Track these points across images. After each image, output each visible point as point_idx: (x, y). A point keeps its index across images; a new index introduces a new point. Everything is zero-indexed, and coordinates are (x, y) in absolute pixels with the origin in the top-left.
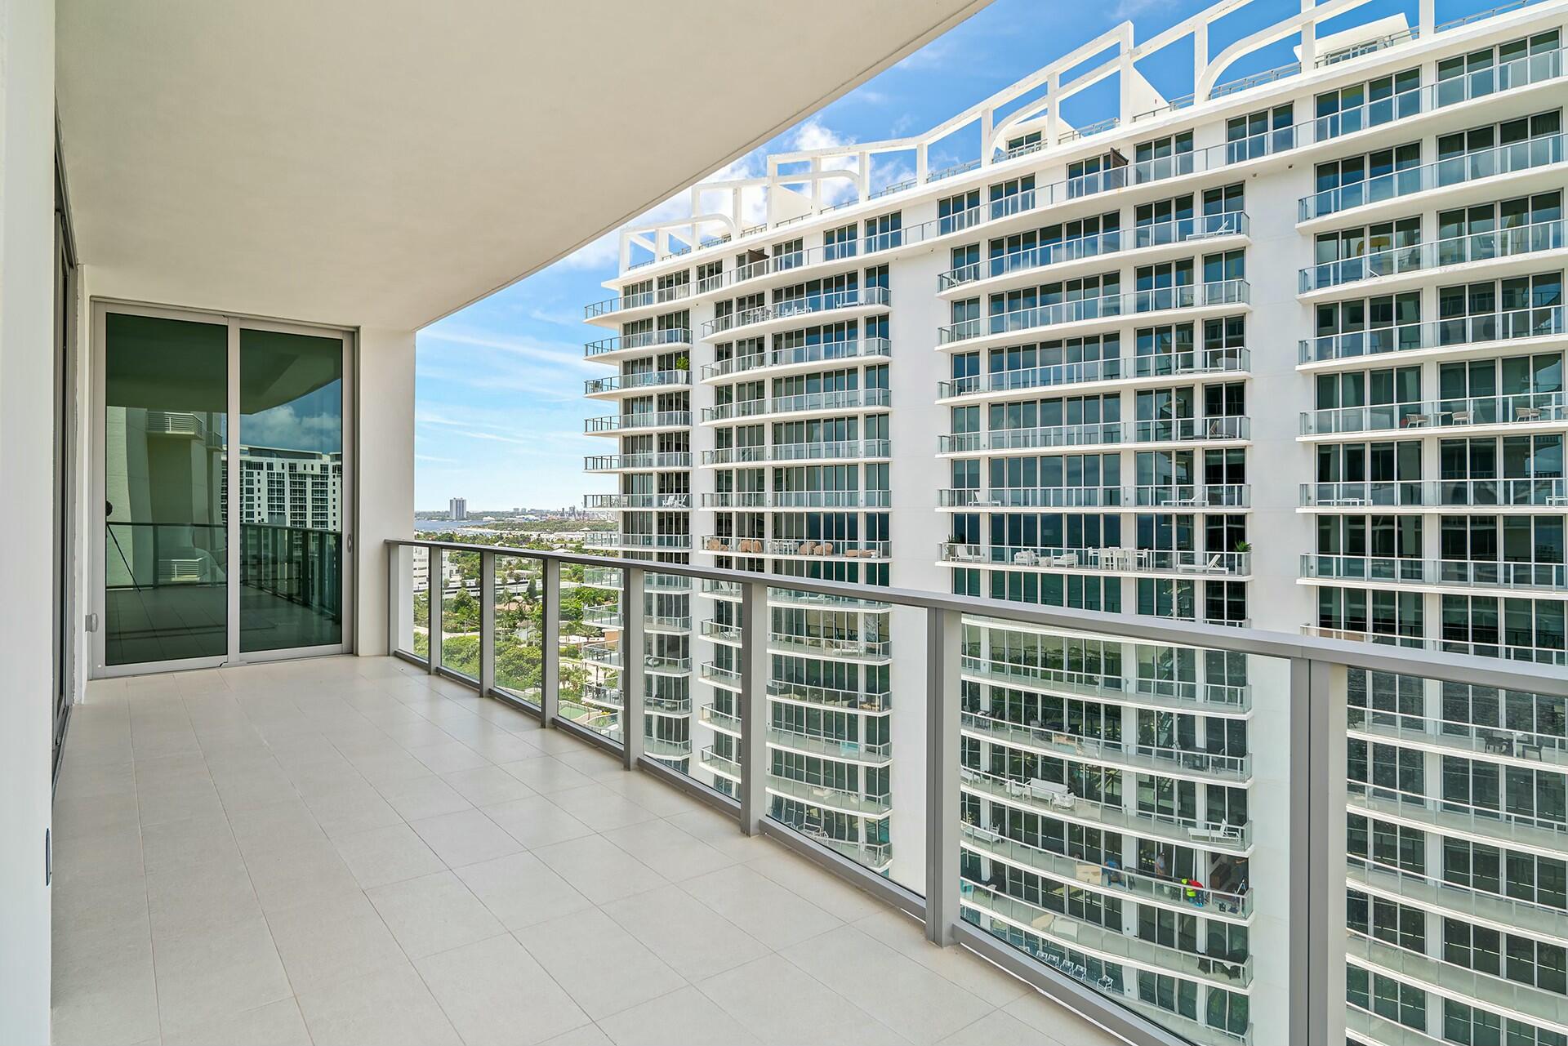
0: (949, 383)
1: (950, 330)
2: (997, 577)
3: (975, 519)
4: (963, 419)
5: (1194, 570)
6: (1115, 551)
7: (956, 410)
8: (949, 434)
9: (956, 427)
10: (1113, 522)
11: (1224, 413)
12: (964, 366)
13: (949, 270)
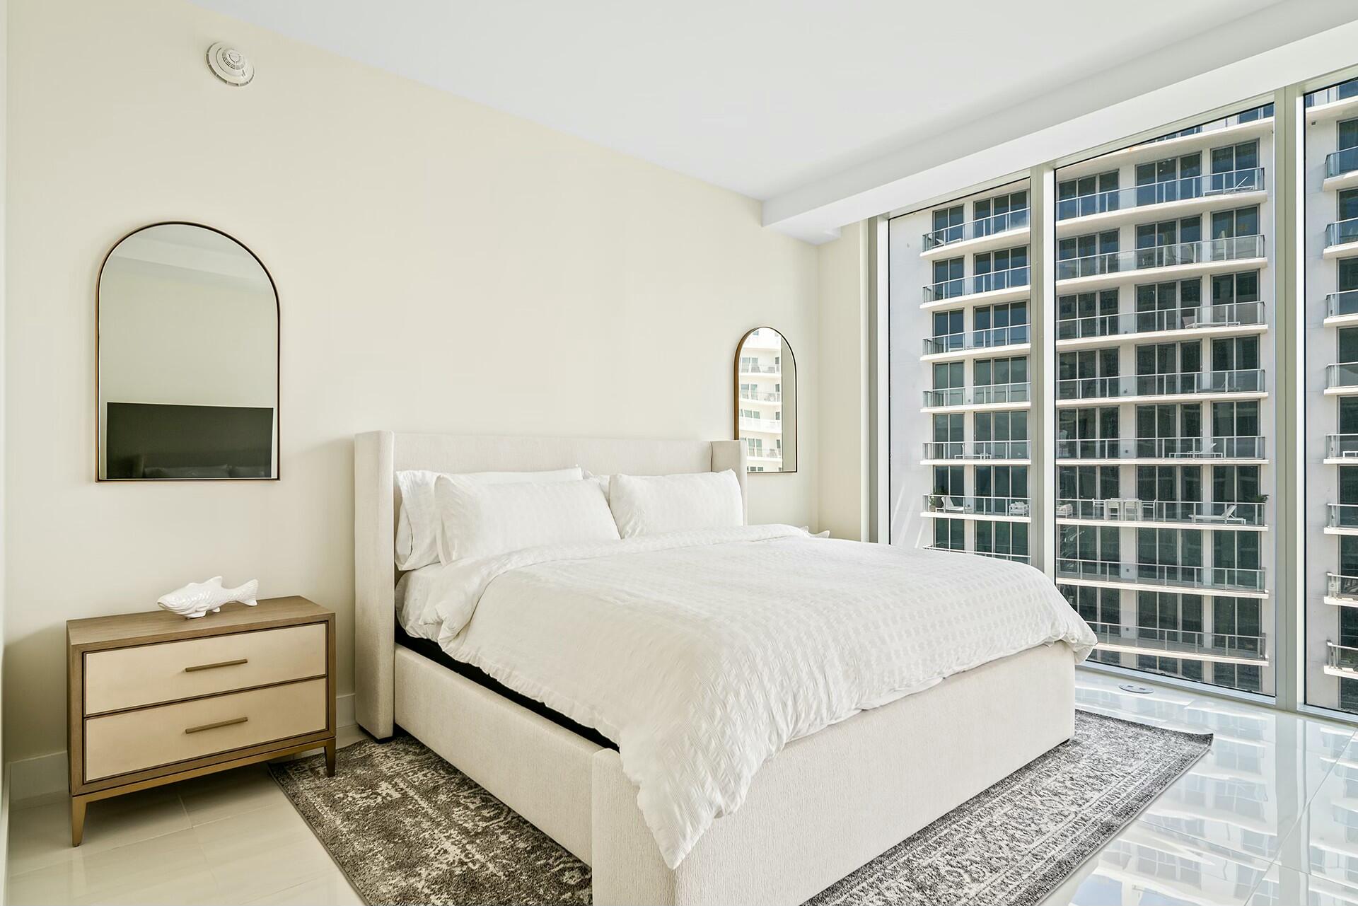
0: (931, 340)
1: (932, 289)
2: (982, 529)
3: (958, 473)
4: (947, 376)
5: (1202, 520)
6: (1113, 502)
7: (937, 366)
8: (932, 390)
9: (938, 383)
10: (1112, 474)
11: (1235, 367)
12: (947, 324)
13: (931, 231)
